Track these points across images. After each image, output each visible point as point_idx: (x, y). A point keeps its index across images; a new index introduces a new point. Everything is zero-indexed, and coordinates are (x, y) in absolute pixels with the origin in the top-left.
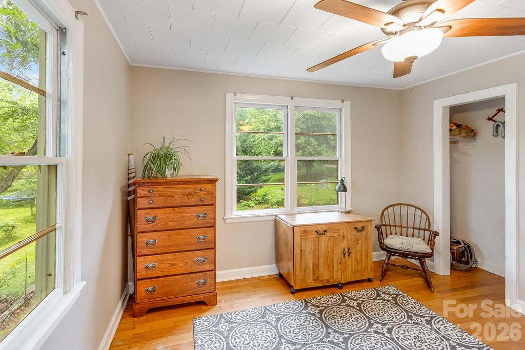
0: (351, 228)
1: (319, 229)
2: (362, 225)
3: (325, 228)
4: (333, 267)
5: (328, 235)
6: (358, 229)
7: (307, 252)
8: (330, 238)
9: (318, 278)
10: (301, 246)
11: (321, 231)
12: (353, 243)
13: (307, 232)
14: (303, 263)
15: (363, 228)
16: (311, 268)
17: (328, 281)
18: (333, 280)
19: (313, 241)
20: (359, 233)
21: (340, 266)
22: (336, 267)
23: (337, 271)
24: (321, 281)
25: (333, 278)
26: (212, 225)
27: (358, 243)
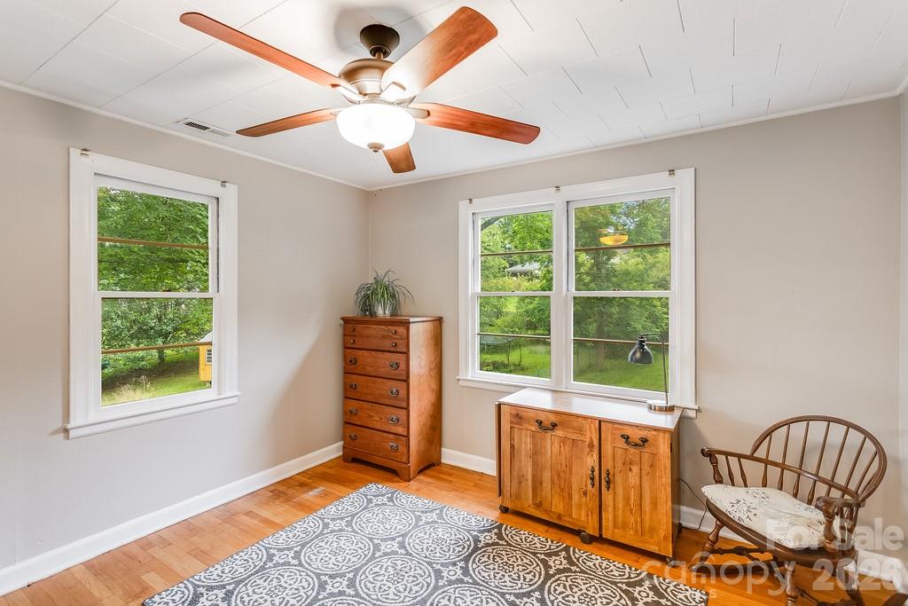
0: (613, 434)
1: (542, 417)
2: (643, 434)
3: (553, 418)
4: (570, 496)
5: (559, 432)
6: (630, 440)
7: (523, 452)
8: (564, 440)
9: (541, 502)
10: (512, 439)
11: (546, 423)
12: (619, 465)
13: (521, 418)
14: (516, 468)
15: (645, 441)
16: (530, 481)
17: (559, 517)
18: (570, 520)
19: (533, 437)
20: (632, 450)
21: (584, 499)
22: (576, 497)
23: (579, 506)
24: (546, 511)
25: (570, 516)
26: (404, 378)
27: (630, 470)
